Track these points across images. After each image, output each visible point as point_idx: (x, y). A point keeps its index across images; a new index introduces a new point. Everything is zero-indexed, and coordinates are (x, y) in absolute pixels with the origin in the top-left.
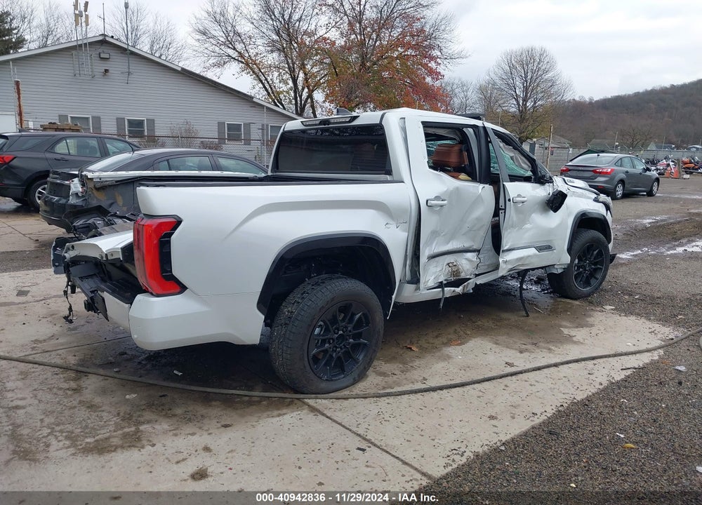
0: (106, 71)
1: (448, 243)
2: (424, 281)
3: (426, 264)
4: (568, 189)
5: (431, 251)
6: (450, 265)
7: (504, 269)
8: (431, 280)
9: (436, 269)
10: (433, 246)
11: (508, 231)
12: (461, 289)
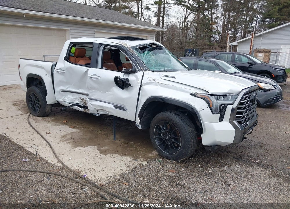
1: (78, 89)
2: (63, 98)
3: (60, 92)
4: (154, 80)
5: (64, 89)
6: (82, 99)
7: (91, 107)
8: (68, 100)
9: (72, 97)
10: (66, 87)
11: (93, 91)
12: (82, 110)
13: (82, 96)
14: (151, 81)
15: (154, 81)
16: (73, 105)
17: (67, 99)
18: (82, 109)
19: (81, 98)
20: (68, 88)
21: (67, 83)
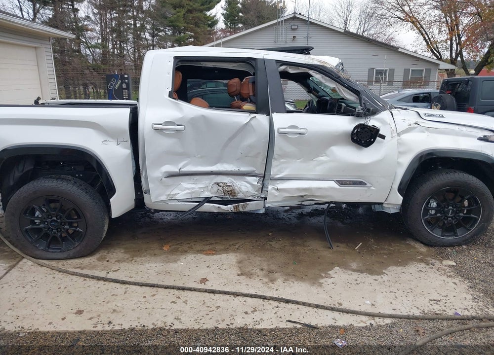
0: (294, 37)
1: (212, 166)
2: (168, 193)
3: (164, 179)
4: (416, 123)
5: (174, 169)
6: (221, 184)
7: (276, 196)
8: (182, 194)
9: (193, 186)
10: (181, 165)
11: (282, 160)
12: (230, 208)
13: (219, 179)
14: (412, 126)
15: (417, 125)
16: (201, 203)
17: (180, 192)
18: (229, 206)
19: (218, 184)
20: (184, 166)
21: (183, 155)
